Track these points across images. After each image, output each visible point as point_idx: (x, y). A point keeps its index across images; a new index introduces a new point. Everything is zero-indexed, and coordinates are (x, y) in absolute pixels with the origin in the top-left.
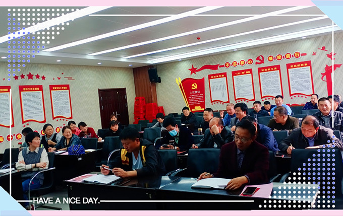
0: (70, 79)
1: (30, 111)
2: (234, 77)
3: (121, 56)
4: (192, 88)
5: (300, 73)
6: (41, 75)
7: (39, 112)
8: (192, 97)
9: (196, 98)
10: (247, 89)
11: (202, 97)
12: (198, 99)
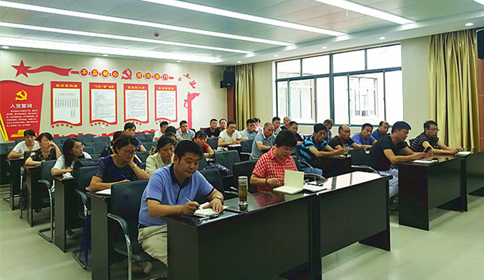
2: (92, 90)
4: (17, 99)
5: (166, 96)
8: (14, 113)
9: (22, 116)
10: (107, 108)
11: (35, 115)
12: (27, 118)
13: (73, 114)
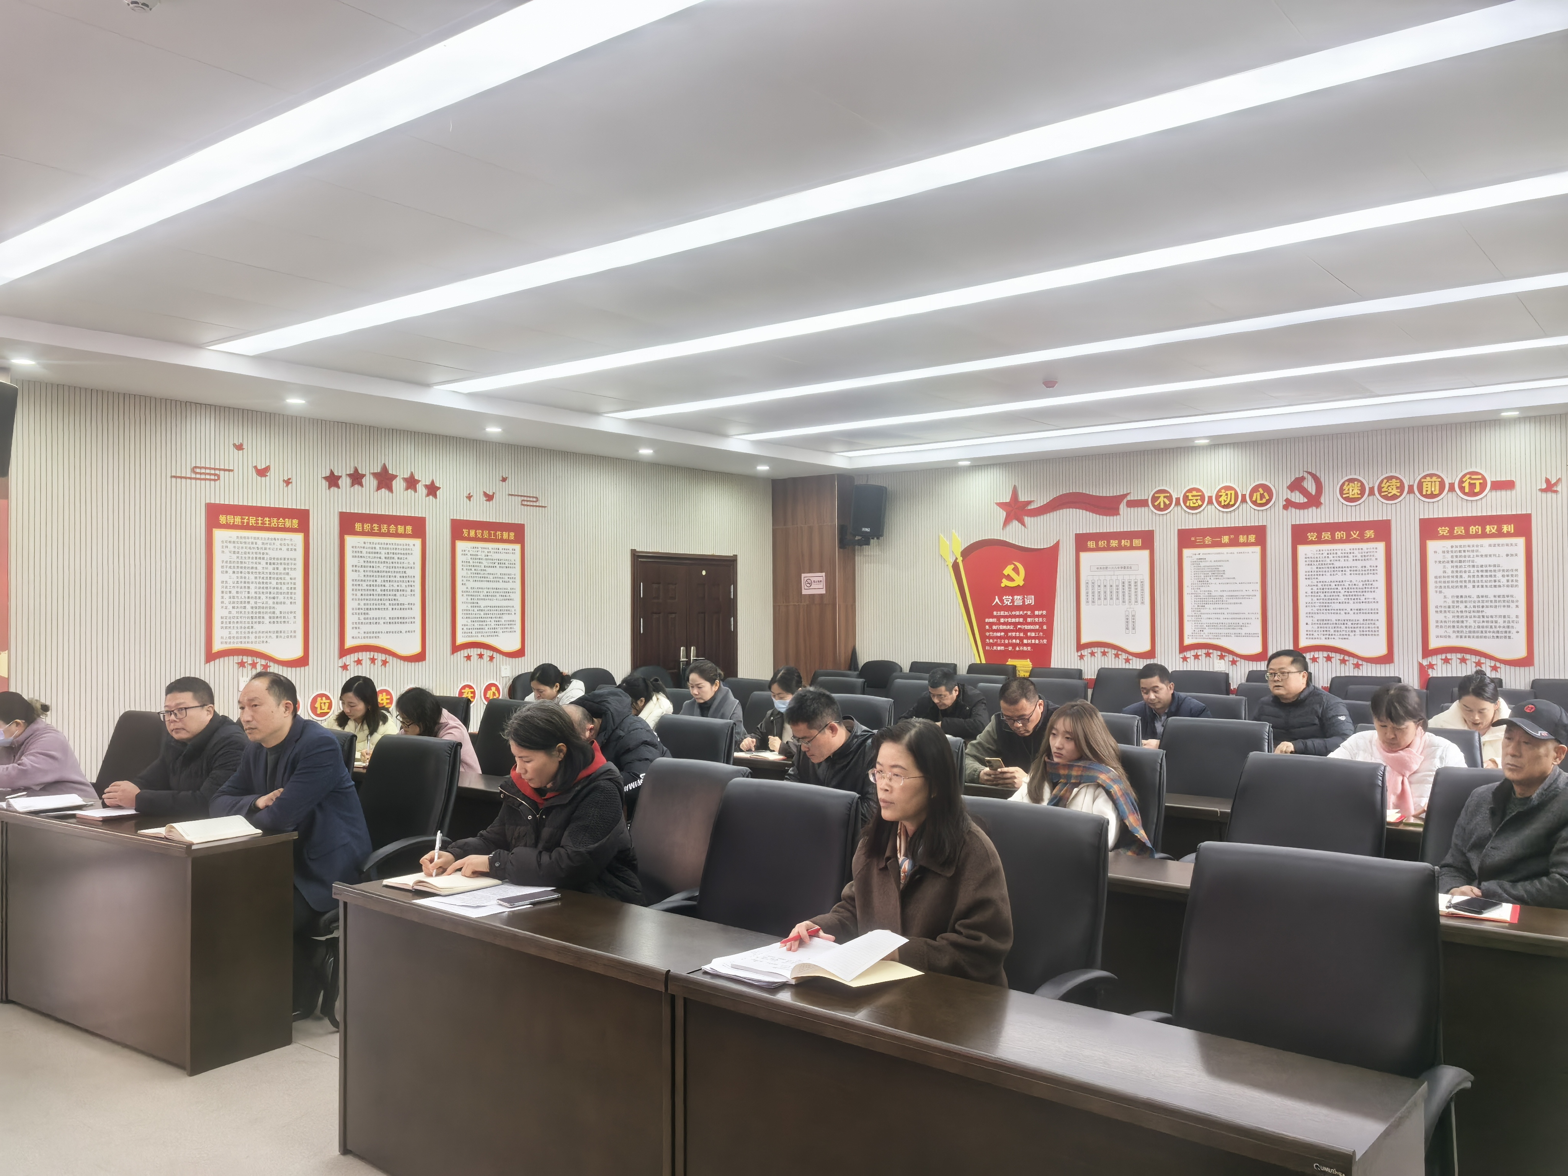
0: (530, 501)
1: (372, 614)
2: (1186, 552)
3: (732, 431)
4: (1005, 583)
5: (1479, 561)
6: (424, 479)
7: (402, 621)
8: (999, 617)
9: (1015, 624)
10: (1233, 608)
11: (1041, 624)
12: (1026, 631)
13: (1130, 623)
